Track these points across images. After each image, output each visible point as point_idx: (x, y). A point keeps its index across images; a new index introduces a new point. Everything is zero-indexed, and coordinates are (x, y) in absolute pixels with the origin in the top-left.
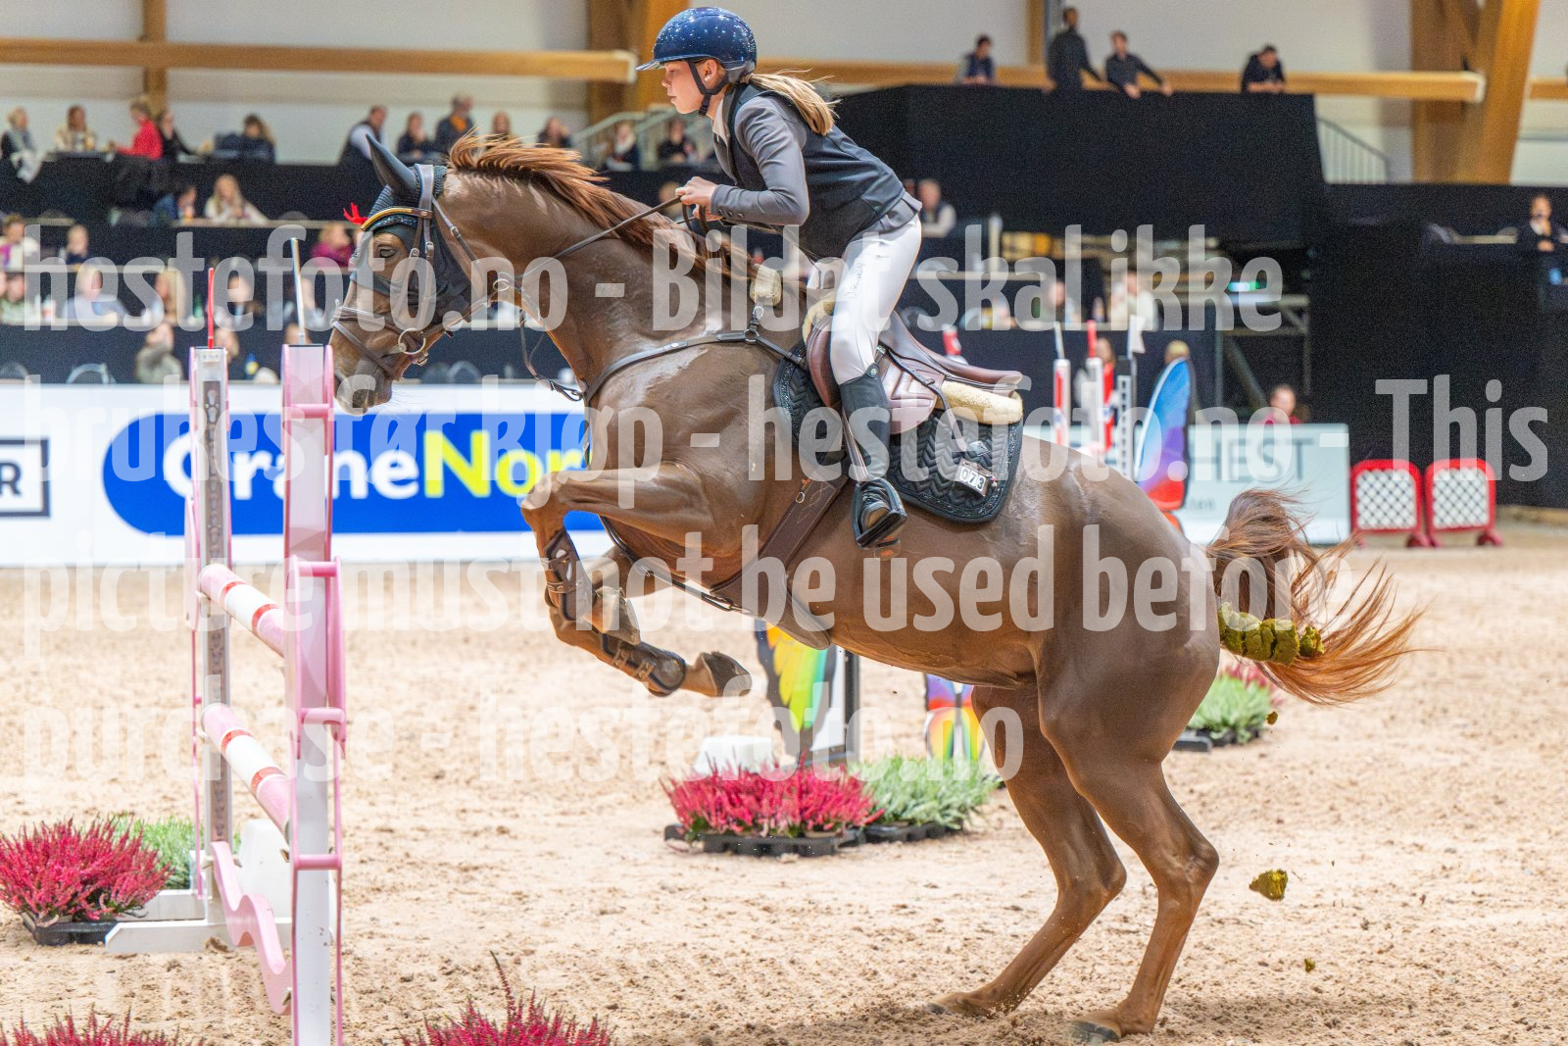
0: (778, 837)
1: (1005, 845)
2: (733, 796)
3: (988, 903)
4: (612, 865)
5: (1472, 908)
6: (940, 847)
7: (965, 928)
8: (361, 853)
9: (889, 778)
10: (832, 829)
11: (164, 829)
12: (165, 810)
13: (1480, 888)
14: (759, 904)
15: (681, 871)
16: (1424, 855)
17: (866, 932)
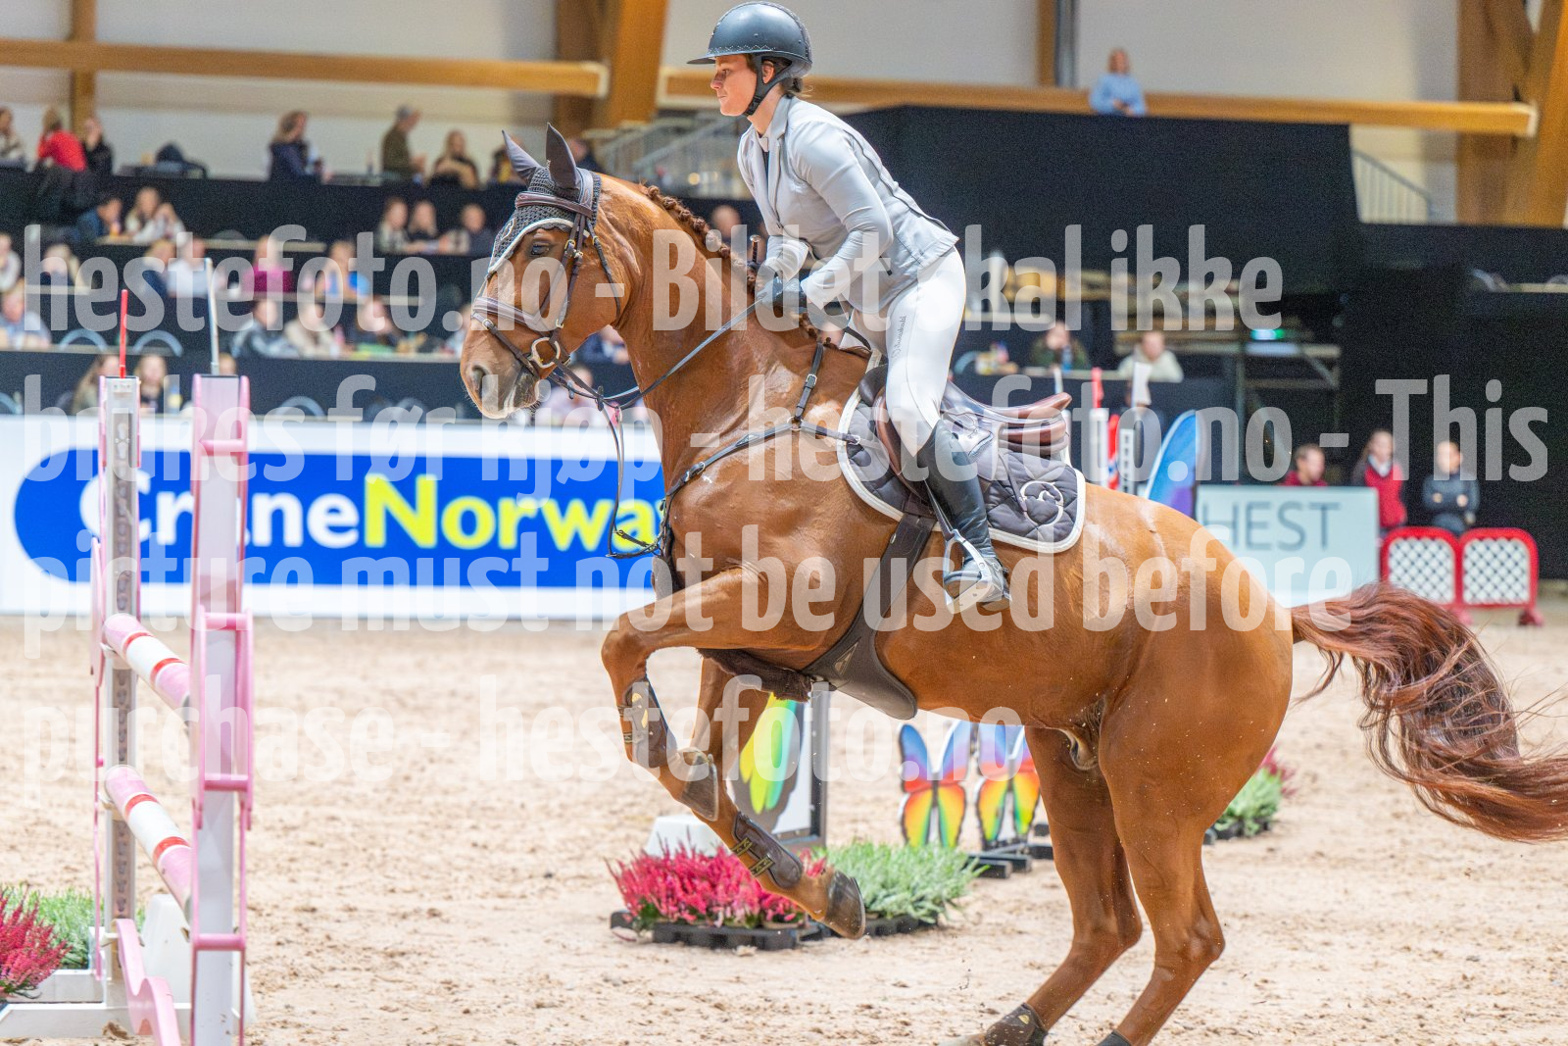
0: (731, 928)
1: (984, 943)
2: (686, 881)
3: (961, 1005)
4: (551, 954)
5: (1494, 1022)
6: (912, 943)
7: (934, 1032)
8: (278, 934)
9: (858, 866)
10: (794, 920)
11: (62, 903)
12: (67, 882)
13: (1503, 1001)
14: (710, 1000)
15: (624, 961)
16: (1444, 964)
17: (826, 1033)
